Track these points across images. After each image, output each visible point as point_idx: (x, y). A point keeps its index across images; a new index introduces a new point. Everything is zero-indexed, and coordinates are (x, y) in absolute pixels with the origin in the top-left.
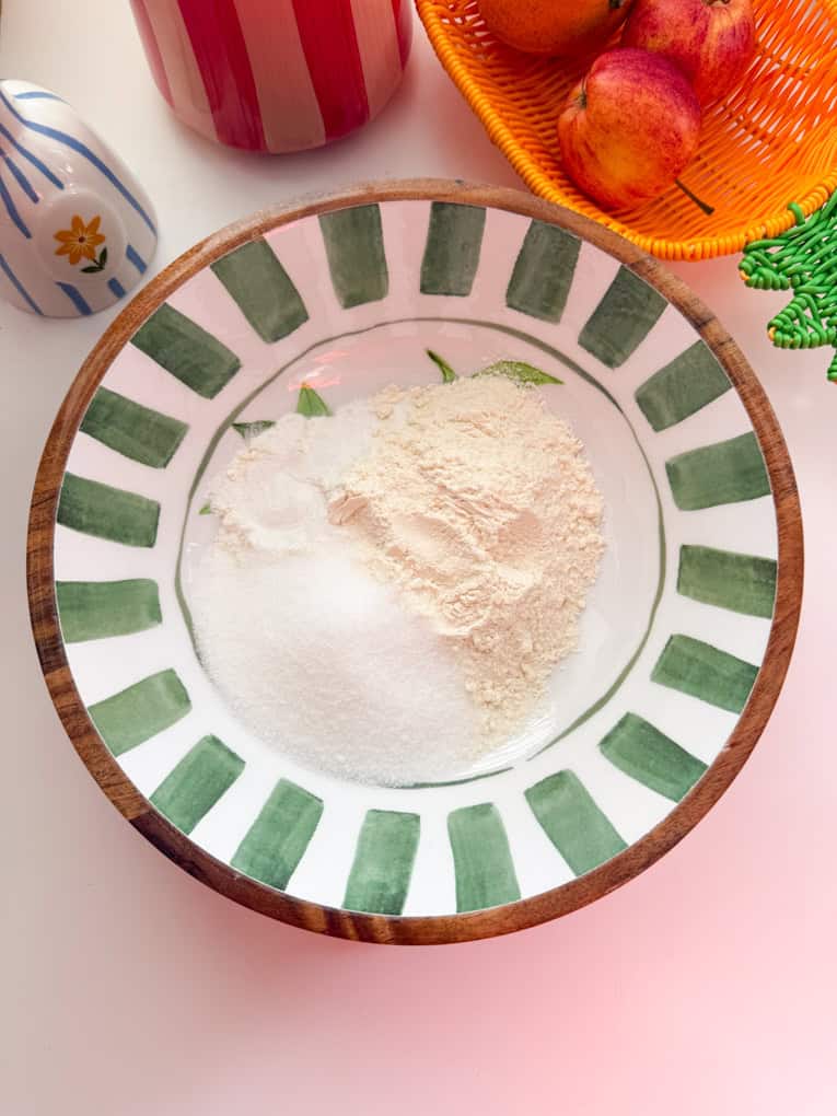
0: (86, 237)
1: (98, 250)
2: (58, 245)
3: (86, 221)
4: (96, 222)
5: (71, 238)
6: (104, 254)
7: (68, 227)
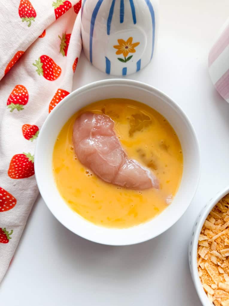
0: (129, 47)
1: (130, 54)
2: (117, 44)
3: (134, 42)
4: (137, 44)
5: (123, 44)
6: (130, 58)
7: (126, 40)
